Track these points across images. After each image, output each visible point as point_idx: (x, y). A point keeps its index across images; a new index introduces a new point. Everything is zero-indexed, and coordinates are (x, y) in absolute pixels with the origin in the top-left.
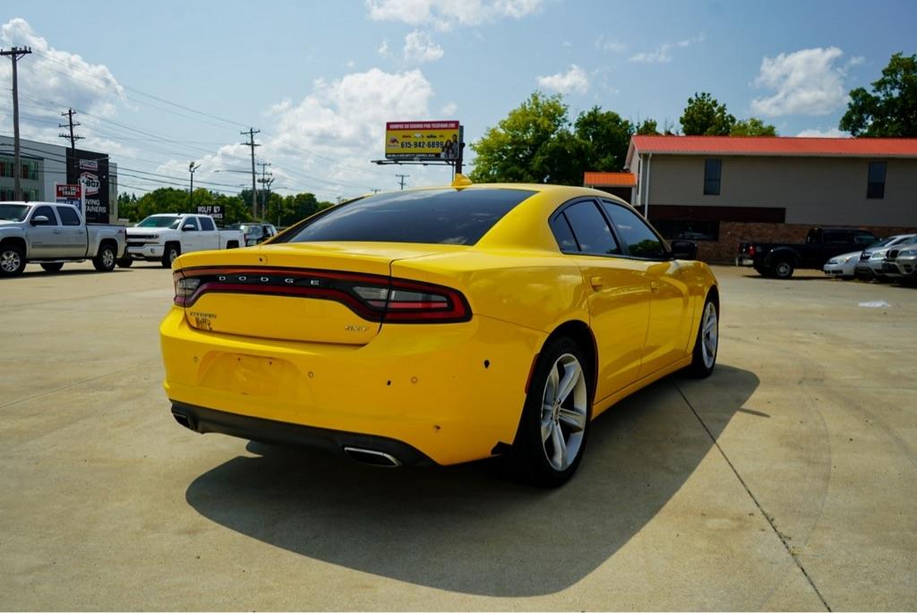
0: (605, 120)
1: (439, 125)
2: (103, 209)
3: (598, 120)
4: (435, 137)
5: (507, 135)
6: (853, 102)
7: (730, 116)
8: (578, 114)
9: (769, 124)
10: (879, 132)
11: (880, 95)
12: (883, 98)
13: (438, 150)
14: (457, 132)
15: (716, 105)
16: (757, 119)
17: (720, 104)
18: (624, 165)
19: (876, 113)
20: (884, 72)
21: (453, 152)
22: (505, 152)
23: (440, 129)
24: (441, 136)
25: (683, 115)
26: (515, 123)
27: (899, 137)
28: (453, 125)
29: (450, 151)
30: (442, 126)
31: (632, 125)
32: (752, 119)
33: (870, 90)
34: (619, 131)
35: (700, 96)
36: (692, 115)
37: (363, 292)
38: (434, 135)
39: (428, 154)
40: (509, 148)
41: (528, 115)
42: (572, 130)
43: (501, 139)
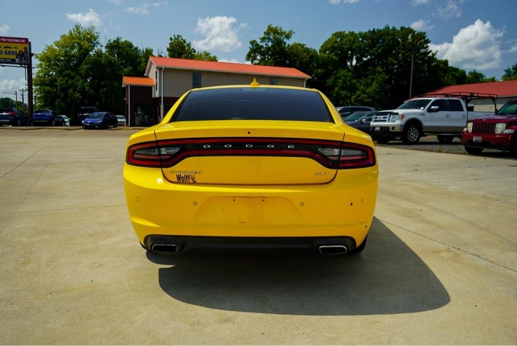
0: (125, 46)
1: (12, 40)
3: (120, 45)
4: (11, 48)
5: (60, 51)
6: (251, 47)
7: (193, 49)
8: (108, 40)
9: (214, 55)
10: (263, 62)
11: (263, 44)
12: (265, 46)
13: (14, 57)
14: (27, 46)
15: (185, 42)
16: (208, 52)
17: (188, 42)
18: (144, 73)
19: (262, 54)
20: (265, 33)
21: (25, 59)
22: (59, 60)
23: (14, 42)
24: (15, 48)
25: (168, 46)
26: (66, 43)
27: (272, 66)
28: (24, 41)
29: (23, 58)
30: (15, 41)
31: (140, 50)
32: (205, 52)
33: (258, 41)
34: (133, 53)
35: (176, 36)
36: (173, 47)
37: (327, 152)
38: (10, 46)
39: (6, 59)
40: (63, 58)
41: (74, 39)
42: (104, 50)
43: (57, 53)
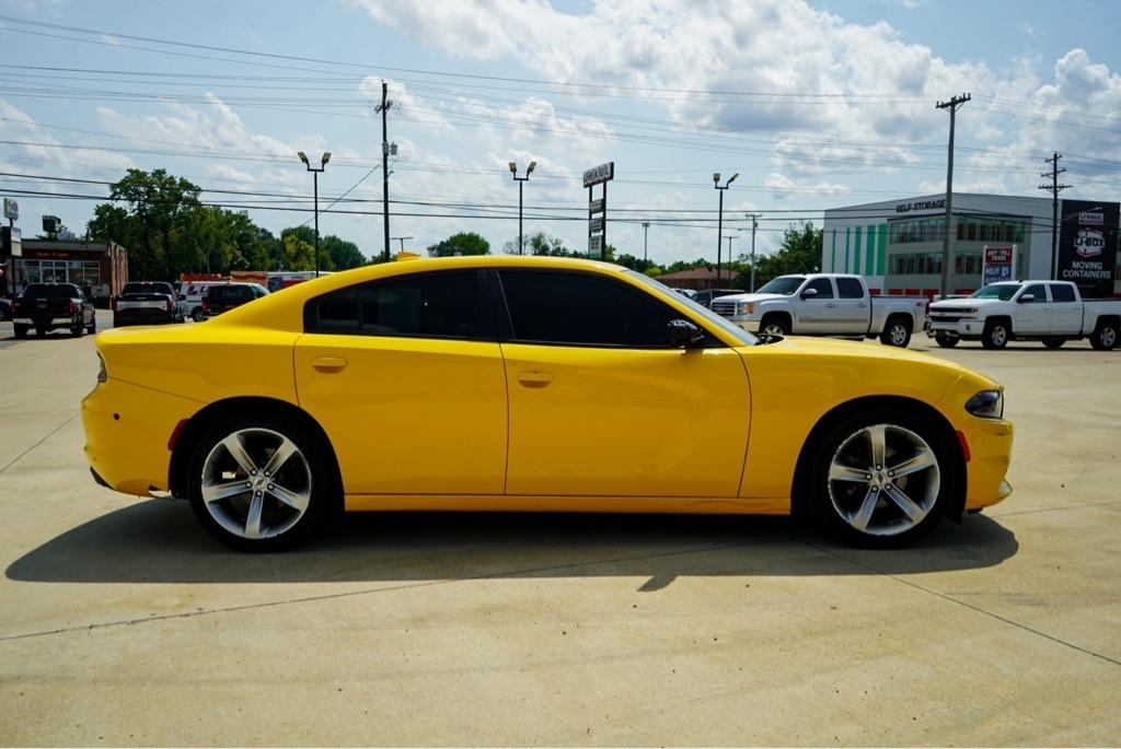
2: (1107, 274)
